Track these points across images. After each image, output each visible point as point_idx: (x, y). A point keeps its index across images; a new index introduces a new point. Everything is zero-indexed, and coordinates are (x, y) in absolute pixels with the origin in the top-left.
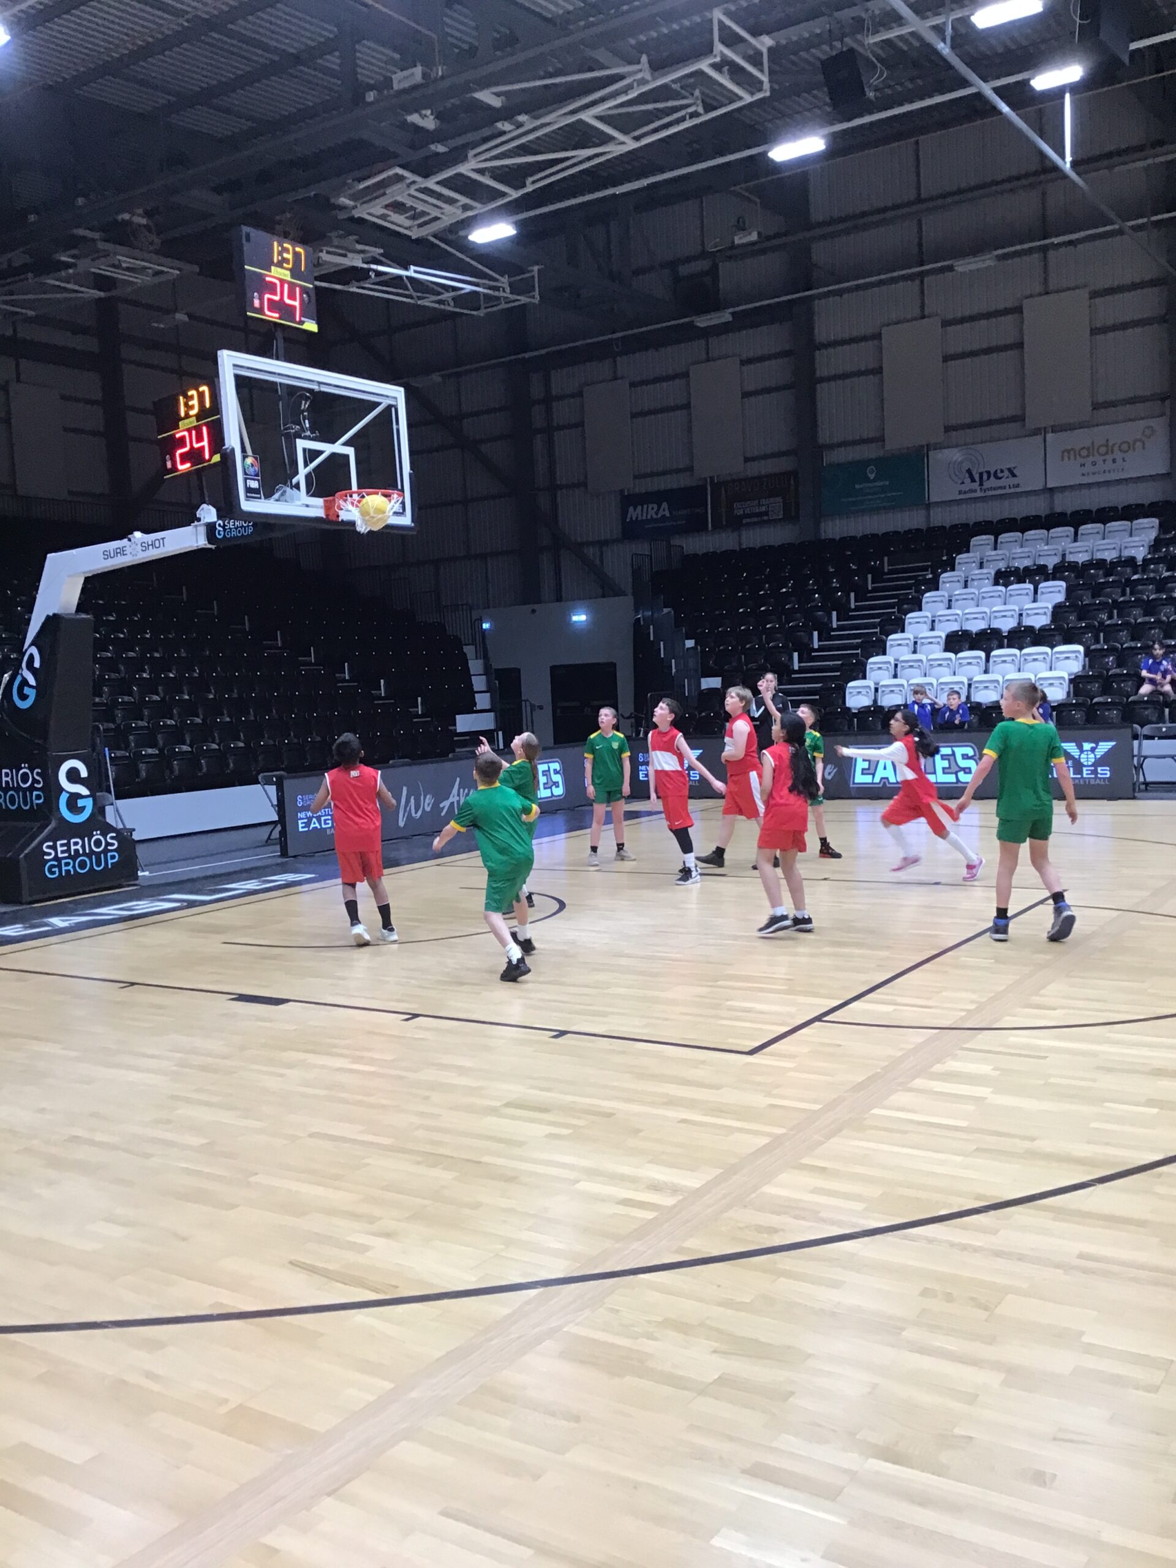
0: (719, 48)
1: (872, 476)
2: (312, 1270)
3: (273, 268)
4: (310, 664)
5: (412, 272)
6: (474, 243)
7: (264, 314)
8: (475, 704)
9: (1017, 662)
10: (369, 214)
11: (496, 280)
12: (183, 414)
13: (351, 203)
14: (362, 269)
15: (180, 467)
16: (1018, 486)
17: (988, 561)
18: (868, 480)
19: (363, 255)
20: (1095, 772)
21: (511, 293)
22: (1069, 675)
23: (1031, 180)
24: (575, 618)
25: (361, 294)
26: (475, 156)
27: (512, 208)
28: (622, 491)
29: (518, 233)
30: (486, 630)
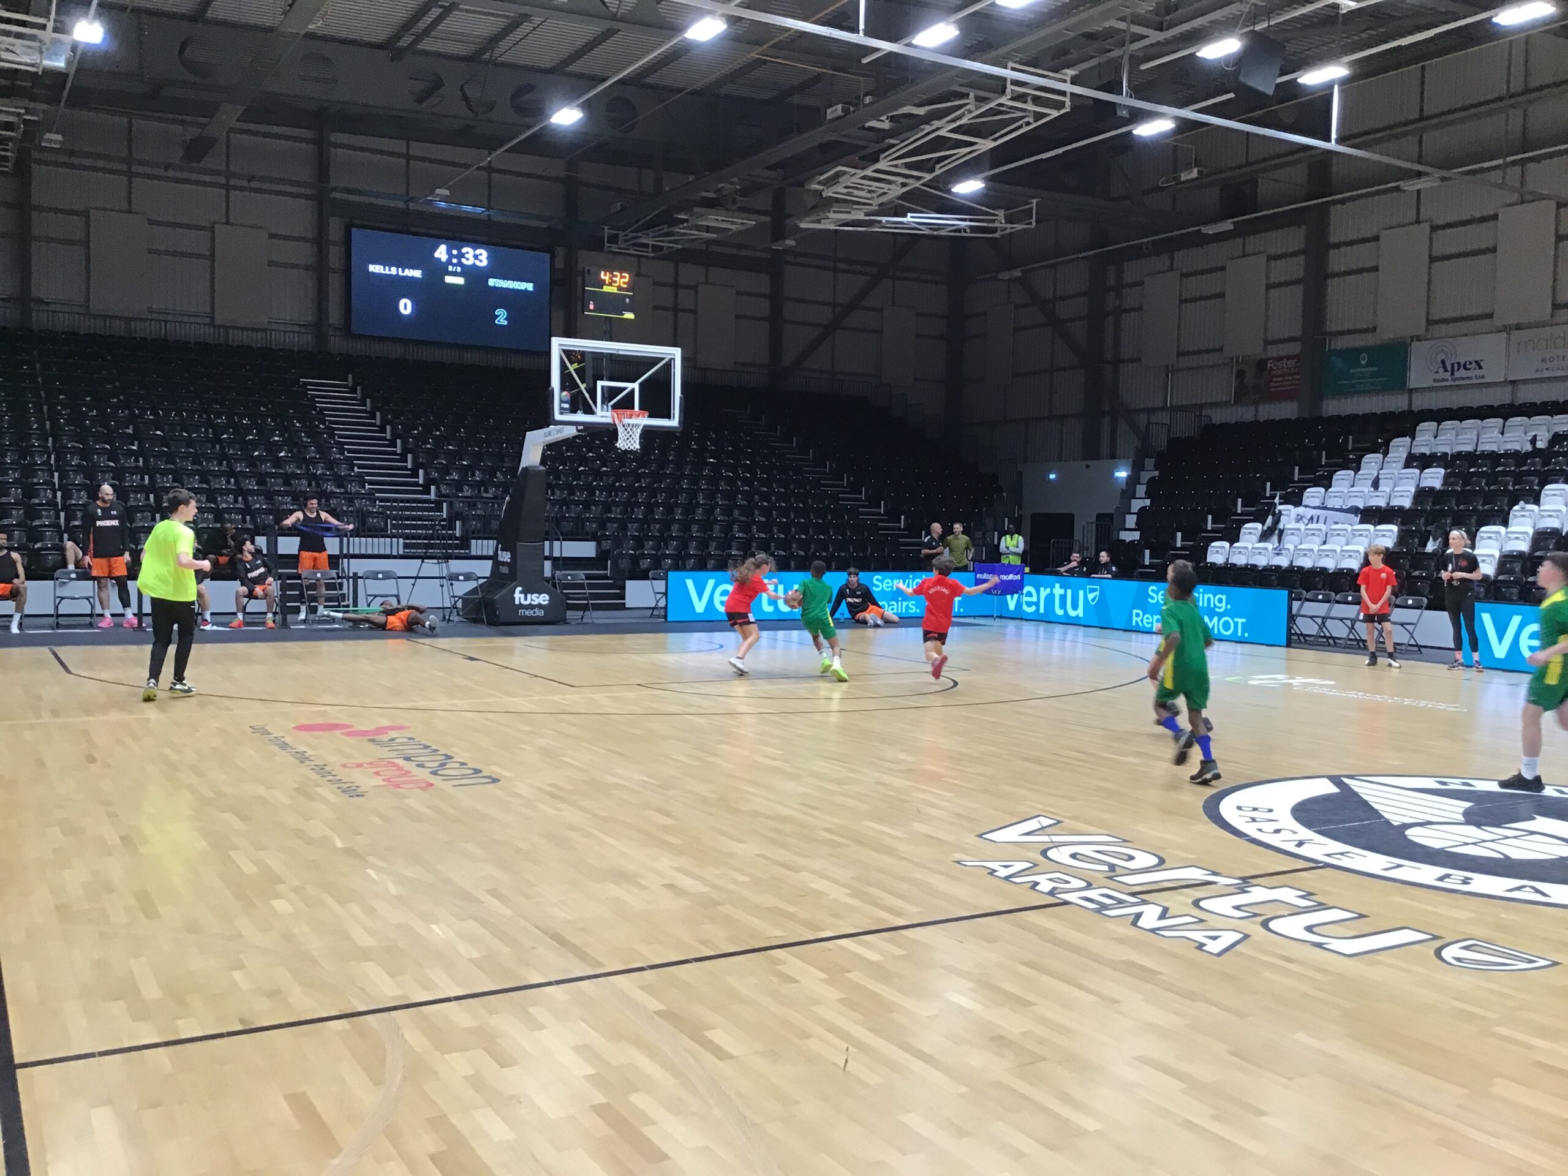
0: (1011, 88)
3: (604, 287)
5: (909, 218)
11: (991, 214)
13: (822, 187)
16: (1483, 377)
17: (1416, 445)
18: (1359, 365)
21: (1006, 223)
24: (1117, 474)
26: (886, 157)
28: (1167, 366)
29: (986, 188)
30: (1050, 480)
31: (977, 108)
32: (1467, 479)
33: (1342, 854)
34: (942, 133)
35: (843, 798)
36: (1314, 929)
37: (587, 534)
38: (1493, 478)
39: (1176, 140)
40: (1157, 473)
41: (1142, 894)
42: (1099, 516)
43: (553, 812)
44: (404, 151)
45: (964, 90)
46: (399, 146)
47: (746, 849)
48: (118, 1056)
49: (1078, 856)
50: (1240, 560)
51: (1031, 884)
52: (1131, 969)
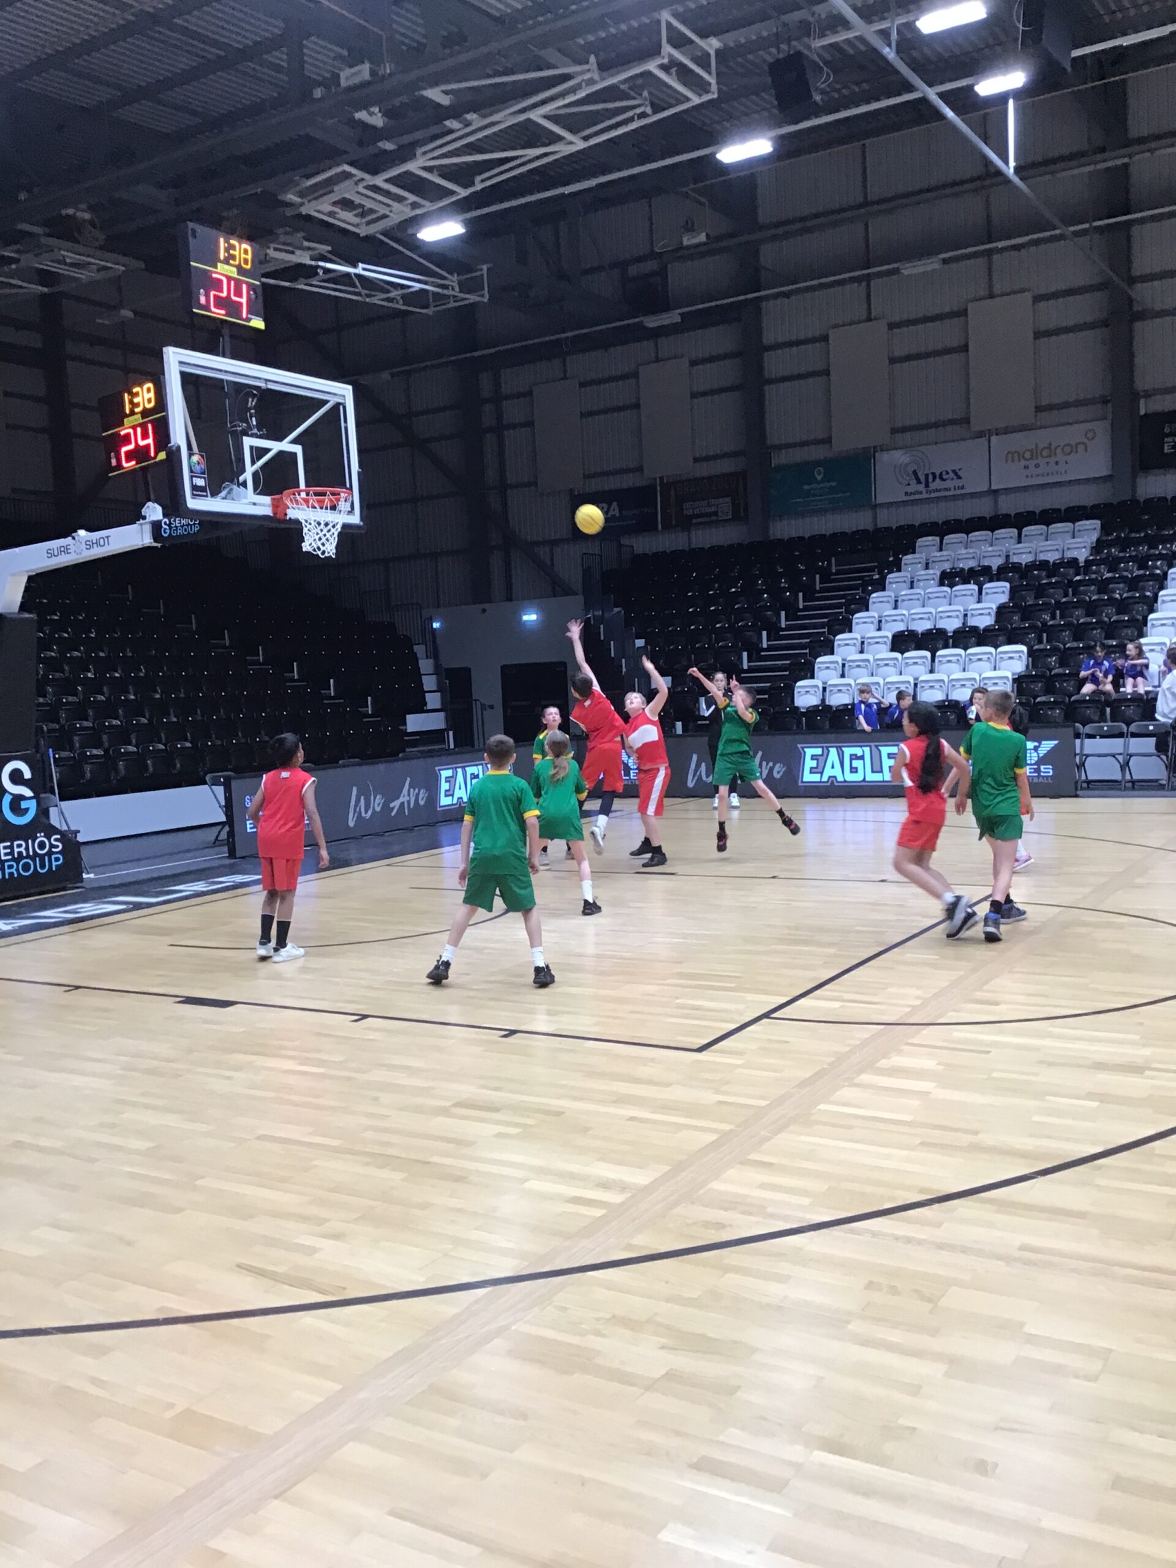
0: (667, 49)
1: (819, 478)
2: (261, 1273)
3: (219, 265)
4: (258, 663)
5: (360, 269)
6: (422, 240)
7: (210, 311)
8: (426, 704)
9: (962, 661)
10: (319, 212)
11: (444, 278)
12: (128, 411)
13: (298, 200)
14: (311, 266)
15: (125, 465)
16: (963, 487)
17: (933, 562)
18: (816, 481)
19: (310, 253)
20: (1038, 771)
21: (461, 291)
22: (1013, 674)
23: (978, 184)
24: (525, 618)
25: (310, 292)
26: (424, 153)
27: (462, 206)
28: (572, 490)
29: (467, 232)
30: (434, 630)
31: (603, 79)
34: (535, 115)
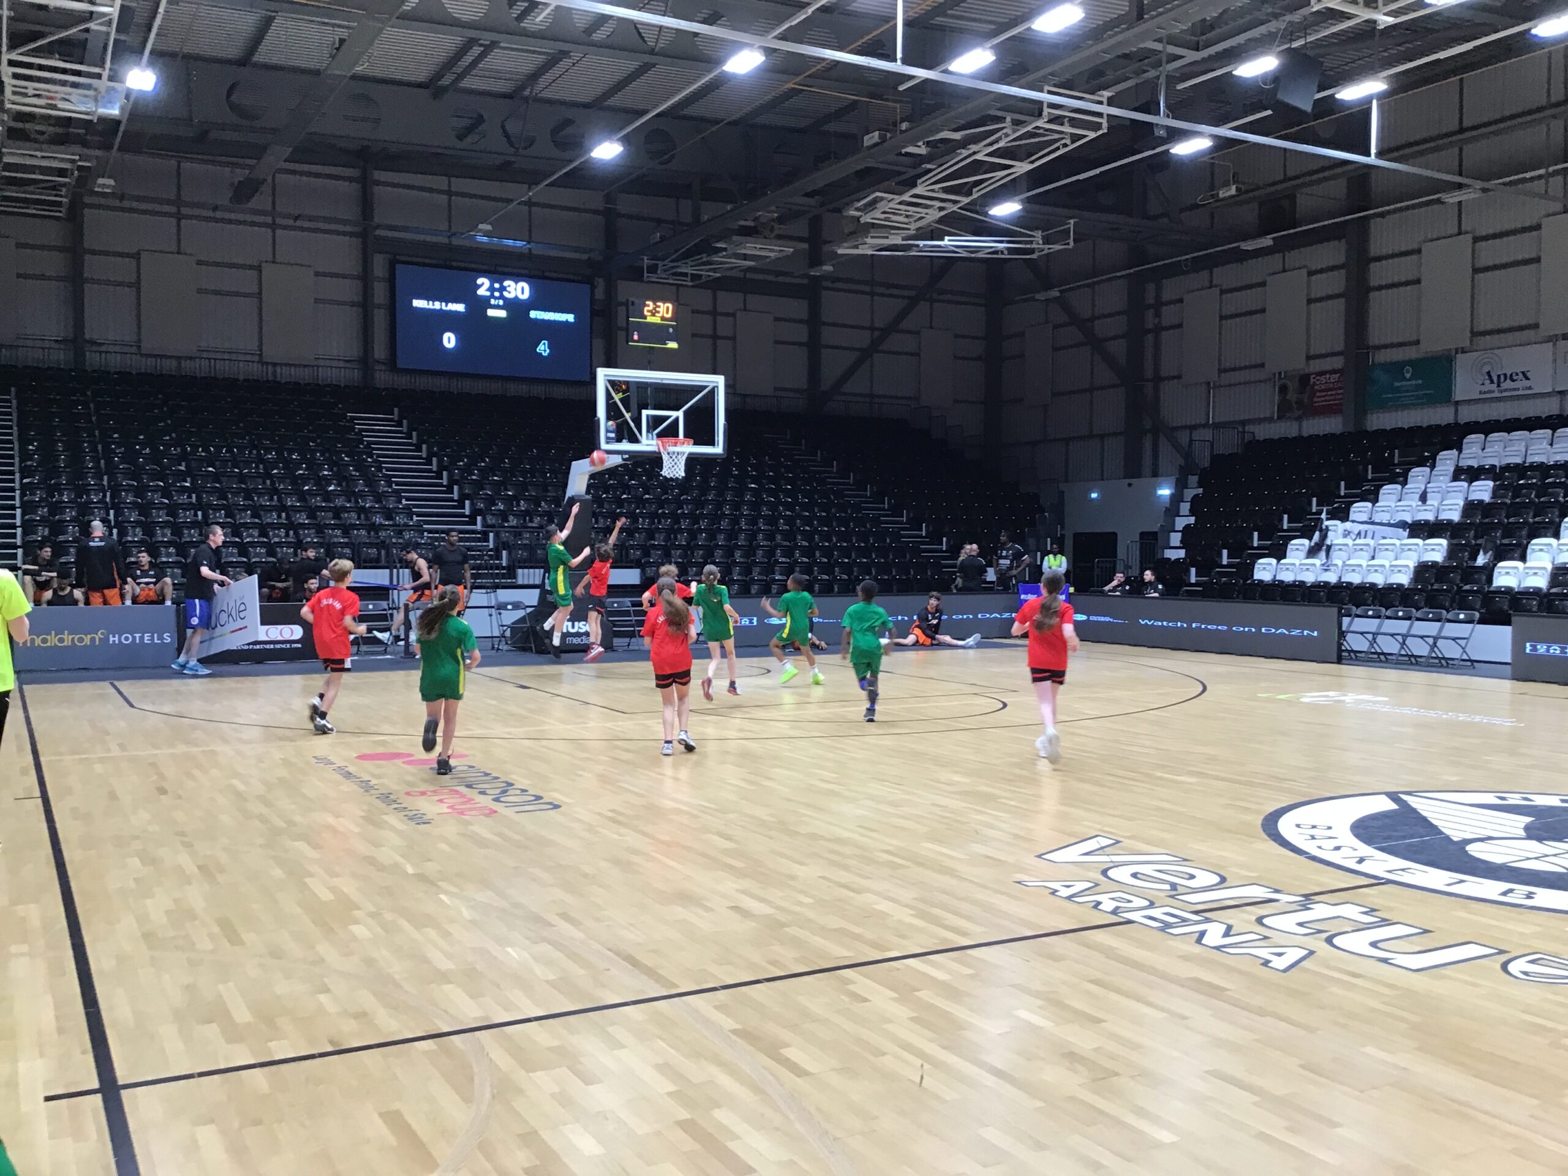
0: (1048, 111)
5: (947, 242)
6: (999, 217)
10: (875, 219)
11: (1029, 236)
13: (860, 213)
16: (1530, 388)
18: (1405, 379)
19: (901, 236)
24: (1160, 492)
26: (923, 182)
28: (1209, 383)
29: (1024, 210)
30: (1093, 499)
31: (1014, 131)
32: (1517, 491)
33: (1403, 870)
34: (979, 157)
35: (901, 821)
36: (1379, 945)
37: (632, 561)
38: (1543, 489)
39: (1212, 158)
40: (1201, 490)
41: (1205, 912)
42: (1142, 535)
43: (616, 837)
44: (446, 188)
45: (1000, 114)
46: (440, 182)
47: (808, 872)
48: (216, 1077)
49: (1139, 876)
50: (1287, 577)
51: (1094, 903)
52: (1198, 986)
